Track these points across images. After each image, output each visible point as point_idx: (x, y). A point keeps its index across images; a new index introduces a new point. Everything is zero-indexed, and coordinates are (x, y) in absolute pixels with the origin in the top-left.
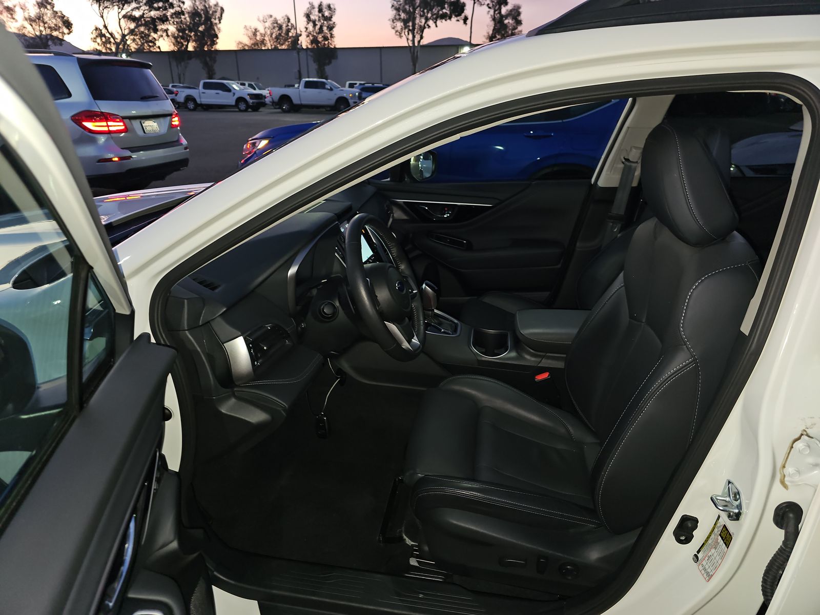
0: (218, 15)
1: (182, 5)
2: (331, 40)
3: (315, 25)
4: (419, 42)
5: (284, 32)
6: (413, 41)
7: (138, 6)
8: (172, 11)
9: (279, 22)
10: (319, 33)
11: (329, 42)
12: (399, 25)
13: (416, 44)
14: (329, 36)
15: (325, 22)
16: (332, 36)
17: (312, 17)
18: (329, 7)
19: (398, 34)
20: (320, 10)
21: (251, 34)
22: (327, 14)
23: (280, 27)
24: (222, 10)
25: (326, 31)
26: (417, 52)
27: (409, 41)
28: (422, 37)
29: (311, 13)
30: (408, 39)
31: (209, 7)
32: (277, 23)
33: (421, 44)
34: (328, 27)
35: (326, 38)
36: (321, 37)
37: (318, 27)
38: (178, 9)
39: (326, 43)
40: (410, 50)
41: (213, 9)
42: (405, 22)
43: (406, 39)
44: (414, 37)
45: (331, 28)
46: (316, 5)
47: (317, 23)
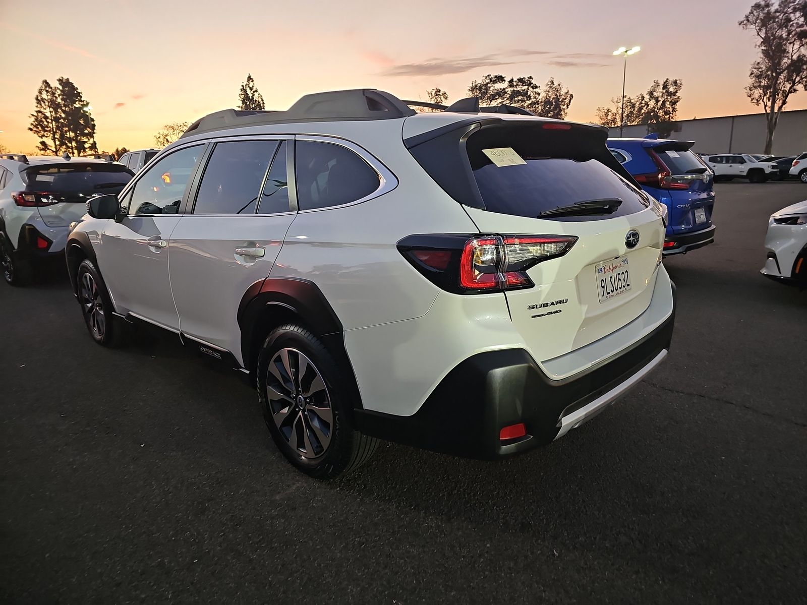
0: (567, 101)
1: (537, 96)
2: (672, 114)
3: (657, 101)
4: (780, 108)
5: (636, 109)
6: (772, 107)
7: (502, 101)
8: (529, 102)
9: (632, 101)
10: (661, 108)
11: (670, 116)
12: (757, 92)
13: (776, 110)
14: (671, 110)
15: (669, 98)
16: (674, 110)
17: (655, 94)
18: (675, 82)
19: (756, 101)
20: (665, 87)
21: (602, 114)
22: (672, 89)
23: (633, 106)
24: (572, 96)
25: (669, 106)
26: (776, 119)
27: (767, 108)
28: (784, 103)
29: (655, 90)
30: (765, 106)
31: (560, 96)
32: (630, 102)
33: (783, 110)
34: (671, 102)
35: (667, 113)
36: (662, 111)
37: (660, 103)
38: (534, 100)
39: (667, 116)
40: (768, 116)
41: (563, 97)
42: (765, 89)
43: (764, 106)
44: (774, 103)
45: (674, 103)
46: (661, 83)
47: (660, 99)
